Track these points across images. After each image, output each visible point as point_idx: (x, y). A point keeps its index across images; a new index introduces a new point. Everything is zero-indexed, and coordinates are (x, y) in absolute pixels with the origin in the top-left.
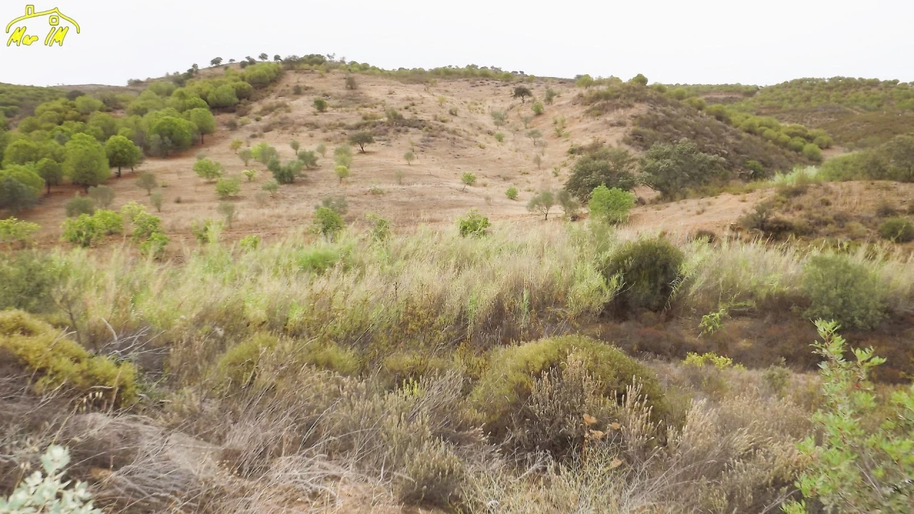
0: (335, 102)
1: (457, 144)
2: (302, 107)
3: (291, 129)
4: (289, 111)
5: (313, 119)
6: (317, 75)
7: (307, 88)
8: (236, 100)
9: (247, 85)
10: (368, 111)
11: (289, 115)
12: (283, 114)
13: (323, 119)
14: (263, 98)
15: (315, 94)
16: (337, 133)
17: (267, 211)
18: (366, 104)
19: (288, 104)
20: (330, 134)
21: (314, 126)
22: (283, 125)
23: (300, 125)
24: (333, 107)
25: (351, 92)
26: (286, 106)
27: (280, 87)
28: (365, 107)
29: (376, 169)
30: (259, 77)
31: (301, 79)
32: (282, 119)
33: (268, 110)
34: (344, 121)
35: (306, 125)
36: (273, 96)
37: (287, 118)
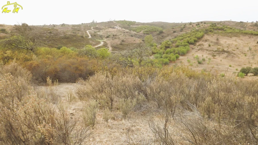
0: (212, 44)
1: (233, 57)
2: (206, 45)
3: (203, 50)
4: (203, 46)
5: (207, 48)
6: (211, 36)
7: (208, 40)
8: (194, 42)
9: (196, 39)
10: (219, 47)
11: (203, 47)
12: (202, 47)
13: (210, 49)
14: (199, 41)
15: (209, 41)
16: (211, 52)
17: (196, 69)
18: (219, 45)
19: (203, 44)
20: (210, 52)
21: (207, 50)
22: (202, 49)
23: (205, 50)
24: (212, 45)
25: (217, 41)
26: (203, 45)
27: (203, 39)
28: (219, 46)
29: (214, 62)
30: (199, 37)
31: (208, 37)
32: (202, 48)
33: (199, 45)
34: (213, 49)
35: (206, 50)
36: (201, 41)
37: (203, 48)
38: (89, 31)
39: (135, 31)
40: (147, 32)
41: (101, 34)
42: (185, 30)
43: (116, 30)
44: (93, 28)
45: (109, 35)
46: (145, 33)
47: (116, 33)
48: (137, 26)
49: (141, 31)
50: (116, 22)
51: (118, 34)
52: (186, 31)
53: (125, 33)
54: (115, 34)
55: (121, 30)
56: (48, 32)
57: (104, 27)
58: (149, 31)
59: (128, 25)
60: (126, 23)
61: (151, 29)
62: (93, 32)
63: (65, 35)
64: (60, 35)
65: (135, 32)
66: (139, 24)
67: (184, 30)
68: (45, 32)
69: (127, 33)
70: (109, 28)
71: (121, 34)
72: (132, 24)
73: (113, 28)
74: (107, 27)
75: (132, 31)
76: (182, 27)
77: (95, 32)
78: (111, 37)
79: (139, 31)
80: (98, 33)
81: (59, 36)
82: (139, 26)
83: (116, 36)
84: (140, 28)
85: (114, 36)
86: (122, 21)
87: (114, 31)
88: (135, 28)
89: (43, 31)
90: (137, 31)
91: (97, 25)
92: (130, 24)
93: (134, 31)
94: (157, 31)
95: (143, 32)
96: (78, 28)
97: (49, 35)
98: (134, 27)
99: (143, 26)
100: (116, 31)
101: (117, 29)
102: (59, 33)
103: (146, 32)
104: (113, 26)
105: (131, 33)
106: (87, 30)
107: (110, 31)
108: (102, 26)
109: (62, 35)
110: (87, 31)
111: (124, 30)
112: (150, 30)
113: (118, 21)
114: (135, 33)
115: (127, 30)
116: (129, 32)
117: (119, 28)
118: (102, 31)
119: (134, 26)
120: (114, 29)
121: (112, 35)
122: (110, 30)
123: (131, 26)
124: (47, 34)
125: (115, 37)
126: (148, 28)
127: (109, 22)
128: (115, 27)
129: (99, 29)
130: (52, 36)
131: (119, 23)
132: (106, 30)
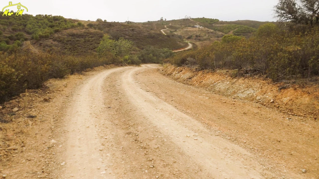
38: (163, 31)
39: (221, 31)
40: (238, 32)
41: (179, 34)
43: (197, 29)
44: (167, 27)
45: (191, 36)
46: (236, 34)
47: (200, 33)
48: (221, 25)
49: (229, 31)
51: (201, 35)
53: (209, 33)
54: (198, 34)
55: (204, 30)
56: (130, 30)
57: (179, 26)
58: (240, 31)
59: (210, 24)
60: (207, 22)
61: (244, 28)
62: (169, 32)
63: (149, 33)
64: (144, 33)
65: (220, 33)
66: (222, 23)
68: (127, 29)
69: (212, 34)
70: (186, 26)
71: (206, 35)
72: (215, 23)
74: (183, 26)
75: (218, 32)
77: (171, 32)
78: (194, 38)
79: (227, 31)
80: (175, 33)
81: (143, 35)
82: (225, 25)
83: (200, 36)
84: (228, 28)
85: (197, 36)
87: (195, 31)
88: (221, 27)
89: (124, 28)
90: (225, 31)
91: (169, 24)
92: (212, 23)
93: (219, 31)
94: (250, 31)
95: (233, 33)
96: (150, 26)
97: (132, 33)
98: (218, 27)
99: (229, 25)
100: (199, 31)
101: (199, 28)
102: (142, 31)
103: (236, 32)
104: (192, 25)
105: (217, 33)
106: (161, 29)
107: (190, 31)
108: (177, 25)
109: (146, 34)
111: (208, 30)
112: (242, 31)
114: (222, 34)
115: (212, 31)
116: (214, 32)
117: (200, 27)
118: (180, 31)
119: (217, 25)
120: (195, 29)
121: (195, 36)
122: (190, 29)
123: (214, 25)
124: (129, 32)
125: (199, 38)
126: (238, 28)
127: (184, 20)
128: (195, 25)
129: (176, 29)
130: (135, 34)
131: (198, 21)
132: (184, 30)
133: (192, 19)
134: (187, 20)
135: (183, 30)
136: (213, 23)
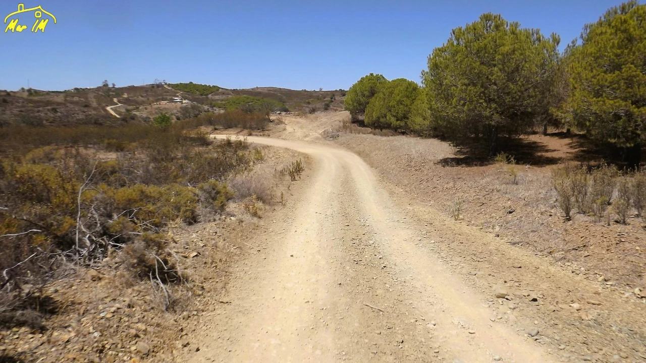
38: (111, 108)
41: (145, 116)
42: (335, 106)
43: (178, 105)
44: (120, 101)
48: (224, 97)
50: (173, 87)
52: (335, 108)
55: (192, 106)
57: (143, 99)
59: (203, 94)
60: (197, 90)
62: (123, 110)
66: (226, 92)
67: (331, 107)
70: (157, 100)
72: (212, 92)
73: (172, 101)
74: (151, 99)
76: (327, 101)
77: (128, 111)
80: (137, 113)
86: (186, 85)
87: (175, 108)
88: (222, 101)
92: (206, 92)
98: (218, 100)
100: (181, 108)
101: (182, 103)
104: (168, 97)
106: (107, 106)
107: (165, 108)
108: (140, 97)
110: (108, 108)
113: (177, 85)
118: (146, 109)
119: (217, 97)
120: (174, 104)
123: (210, 96)
127: (153, 86)
129: (137, 104)
131: (180, 90)
132: (153, 106)
133: (169, 85)
134: (159, 86)
135: (151, 106)
136: (210, 94)
